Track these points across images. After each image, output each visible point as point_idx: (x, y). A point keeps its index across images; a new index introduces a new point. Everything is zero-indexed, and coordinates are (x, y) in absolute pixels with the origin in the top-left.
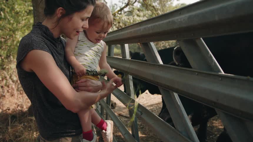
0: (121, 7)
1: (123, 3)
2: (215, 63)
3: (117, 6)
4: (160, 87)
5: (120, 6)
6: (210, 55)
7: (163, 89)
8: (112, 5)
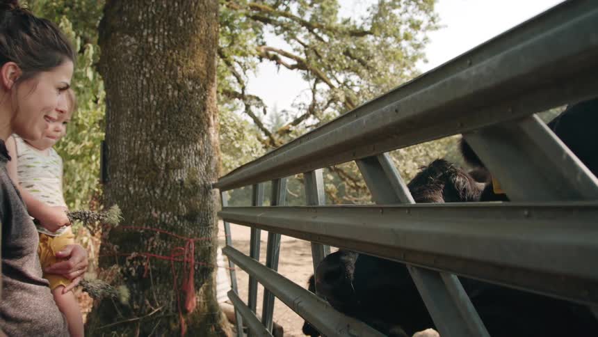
0: (296, 118)
1: (300, 109)
2: (584, 175)
3: (287, 114)
4: (413, 264)
5: (294, 114)
6: (568, 157)
7: (424, 269)
8: (276, 114)
